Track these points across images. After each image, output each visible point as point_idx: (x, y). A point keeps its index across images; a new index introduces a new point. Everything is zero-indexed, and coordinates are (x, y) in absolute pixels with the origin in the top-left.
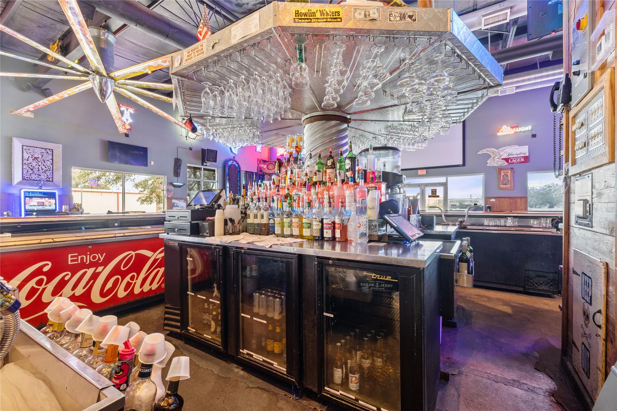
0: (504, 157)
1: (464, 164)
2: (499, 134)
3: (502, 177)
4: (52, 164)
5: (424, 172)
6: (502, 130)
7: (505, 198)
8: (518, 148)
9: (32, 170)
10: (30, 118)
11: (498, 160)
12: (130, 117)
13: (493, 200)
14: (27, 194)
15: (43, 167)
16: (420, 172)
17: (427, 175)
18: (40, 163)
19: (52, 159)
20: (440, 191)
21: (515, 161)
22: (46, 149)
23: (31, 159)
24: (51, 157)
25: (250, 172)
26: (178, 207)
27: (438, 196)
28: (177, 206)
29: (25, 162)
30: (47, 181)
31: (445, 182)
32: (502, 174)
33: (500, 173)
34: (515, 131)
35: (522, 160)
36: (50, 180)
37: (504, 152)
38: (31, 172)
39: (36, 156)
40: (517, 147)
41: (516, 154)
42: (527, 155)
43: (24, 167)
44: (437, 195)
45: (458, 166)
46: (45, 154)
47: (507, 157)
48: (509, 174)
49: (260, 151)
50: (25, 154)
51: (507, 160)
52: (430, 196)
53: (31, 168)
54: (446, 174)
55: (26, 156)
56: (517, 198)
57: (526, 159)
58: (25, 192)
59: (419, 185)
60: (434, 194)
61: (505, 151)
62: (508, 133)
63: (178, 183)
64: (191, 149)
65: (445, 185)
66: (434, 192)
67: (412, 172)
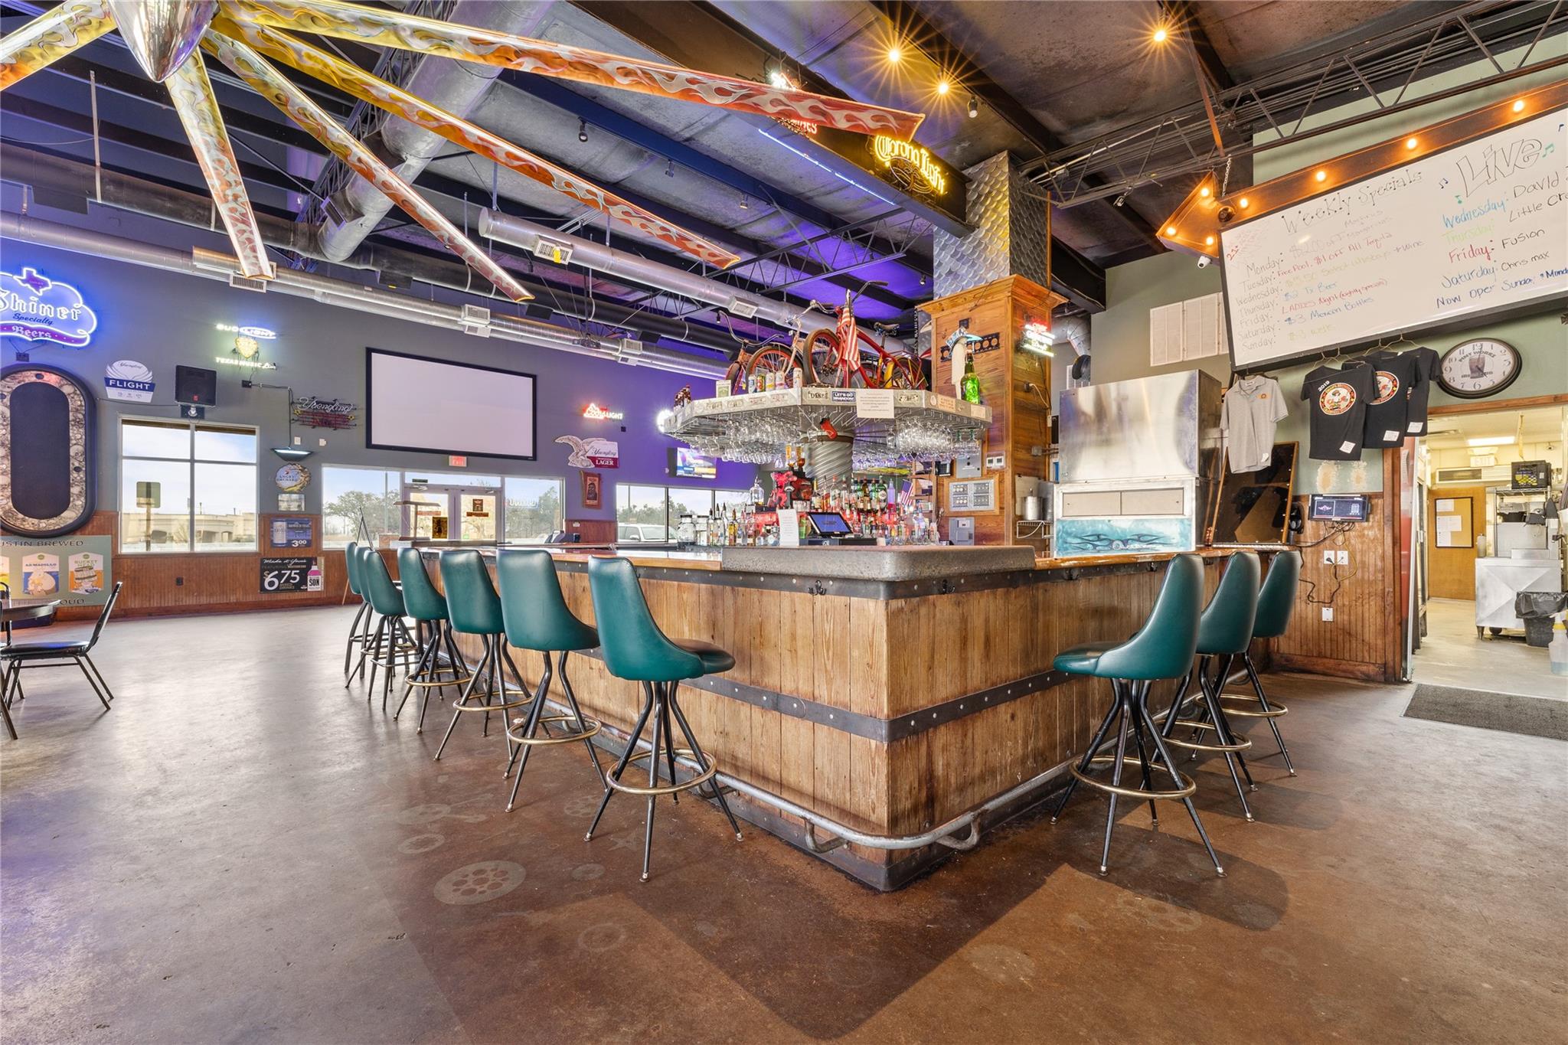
0: (590, 454)
1: (535, 457)
2: (585, 415)
3: (588, 486)
5: (462, 462)
6: (589, 409)
7: (591, 521)
8: (606, 444)
11: (582, 457)
13: (576, 525)
16: (453, 461)
17: (468, 469)
20: (489, 503)
21: (602, 463)
27: (486, 515)
31: (499, 486)
32: (588, 482)
34: (605, 415)
35: (612, 463)
37: (590, 446)
40: (605, 441)
41: (604, 453)
42: (617, 456)
44: (485, 511)
45: (526, 458)
47: (593, 455)
48: (595, 482)
51: (593, 459)
52: (469, 514)
54: (503, 472)
56: (604, 522)
57: (617, 462)
59: (445, 489)
60: (478, 510)
61: (591, 444)
62: (597, 417)
65: (499, 493)
66: (478, 506)
67: (436, 457)
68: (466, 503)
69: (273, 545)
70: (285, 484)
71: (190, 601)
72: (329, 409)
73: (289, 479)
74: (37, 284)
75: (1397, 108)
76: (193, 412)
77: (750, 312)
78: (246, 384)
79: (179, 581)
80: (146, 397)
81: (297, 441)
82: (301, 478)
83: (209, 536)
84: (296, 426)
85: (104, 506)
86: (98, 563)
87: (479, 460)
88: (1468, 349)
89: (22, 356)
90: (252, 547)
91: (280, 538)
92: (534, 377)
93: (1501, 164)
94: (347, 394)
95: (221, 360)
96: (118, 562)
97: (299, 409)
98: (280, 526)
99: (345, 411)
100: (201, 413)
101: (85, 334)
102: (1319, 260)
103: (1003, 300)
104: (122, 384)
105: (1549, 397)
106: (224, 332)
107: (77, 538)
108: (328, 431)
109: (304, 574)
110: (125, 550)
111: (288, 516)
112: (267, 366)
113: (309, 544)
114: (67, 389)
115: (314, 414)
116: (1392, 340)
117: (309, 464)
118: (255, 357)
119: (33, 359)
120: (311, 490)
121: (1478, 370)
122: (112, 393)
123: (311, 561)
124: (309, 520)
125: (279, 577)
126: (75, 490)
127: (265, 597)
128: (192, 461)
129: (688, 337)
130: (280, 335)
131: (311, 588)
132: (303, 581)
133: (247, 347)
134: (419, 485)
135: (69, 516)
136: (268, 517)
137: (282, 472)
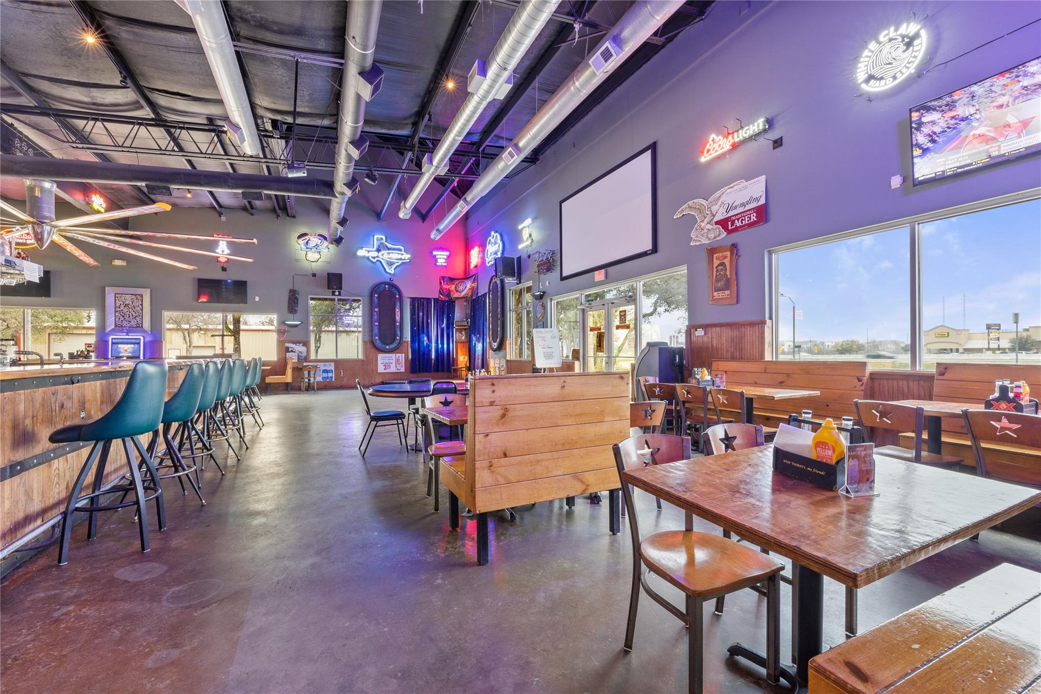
0: (718, 217)
1: (655, 249)
2: (703, 159)
3: (715, 270)
4: (142, 310)
5: (602, 275)
6: (708, 147)
7: (722, 325)
8: (745, 188)
9: (123, 317)
10: (122, 266)
11: (709, 227)
12: (226, 248)
13: (700, 332)
14: (114, 341)
15: (134, 313)
16: (597, 276)
18: (131, 310)
19: (142, 305)
21: (738, 224)
22: (135, 295)
23: (122, 306)
24: (140, 303)
25: (423, 298)
26: (294, 352)
27: (628, 327)
28: (292, 351)
29: (117, 309)
30: (137, 327)
32: (716, 263)
33: (711, 261)
34: (732, 141)
35: (754, 218)
36: (139, 327)
37: (719, 204)
38: (123, 319)
39: (127, 303)
40: (744, 183)
41: (743, 205)
42: (763, 201)
43: (117, 314)
44: (627, 323)
45: (647, 254)
46: (135, 300)
47: (725, 216)
48: (727, 262)
49: (445, 264)
50: (117, 302)
51: (723, 223)
52: (618, 327)
53: (123, 315)
55: (118, 303)
56: (743, 325)
57: (762, 213)
58: (112, 339)
60: (623, 323)
61: (721, 200)
62: (721, 151)
63: (294, 321)
64: (314, 275)
66: (623, 318)
67: (589, 276)
70: (538, 316)
73: (539, 312)
74: (493, 237)
78: (529, 256)
81: (540, 286)
82: (542, 310)
84: (540, 275)
85: (505, 337)
86: (505, 364)
92: (654, 146)
96: (507, 362)
97: (537, 264)
99: (549, 257)
100: (520, 279)
106: (521, 230)
108: (549, 274)
114: (498, 282)
115: (542, 264)
117: (544, 300)
118: (529, 239)
120: (546, 318)
126: (499, 329)
133: (527, 233)
135: (498, 341)
137: (538, 308)
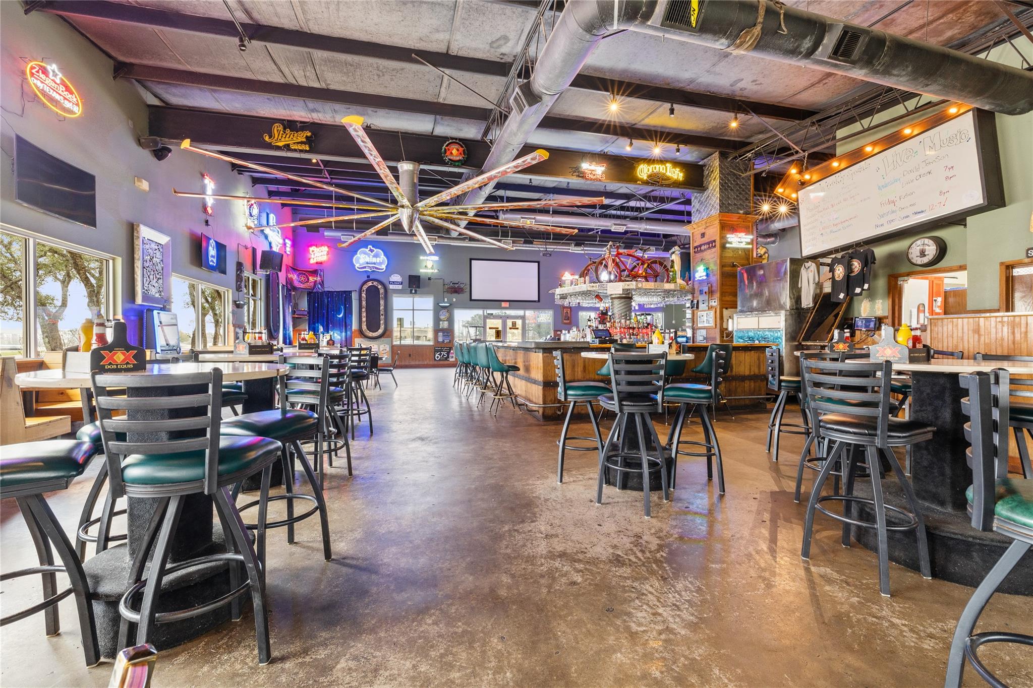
1: (539, 301)
4: (163, 269)
5: (507, 304)
9: (149, 277)
15: (157, 273)
16: (503, 304)
17: (509, 308)
19: (163, 261)
20: (519, 323)
22: (158, 244)
24: (161, 257)
27: (518, 329)
29: (144, 264)
31: (523, 315)
38: (149, 281)
43: (144, 272)
44: (517, 327)
45: (535, 301)
46: (157, 251)
52: (510, 328)
53: (149, 274)
54: (525, 308)
59: (501, 317)
60: (514, 326)
64: (246, 248)
65: (523, 318)
66: (514, 324)
67: (496, 303)
68: (509, 323)
69: (438, 342)
70: (442, 317)
71: (413, 363)
72: (456, 286)
73: (444, 315)
74: (371, 251)
75: (869, 129)
76: (413, 291)
77: (622, 229)
78: (429, 279)
79: (410, 355)
80: (400, 287)
81: (446, 300)
82: (447, 315)
83: (418, 338)
84: (445, 293)
85: (389, 328)
86: (388, 348)
87: (515, 303)
88: (919, 242)
89: (368, 277)
90: (431, 343)
91: (440, 339)
92: (538, 262)
93: (899, 161)
94: (463, 279)
95: (422, 271)
96: (393, 347)
97: (446, 287)
98: (440, 334)
99: (462, 286)
100: (416, 291)
101: (384, 267)
102: (832, 206)
103: (717, 224)
104: (394, 283)
105: (957, 266)
106: (423, 260)
107: (382, 339)
108: (456, 295)
109: (448, 353)
110: (395, 343)
111: (443, 330)
112: (436, 271)
113: (450, 342)
114: (380, 287)
115: (452, 288)
116: (858, 244)
117: (449, 309)
118: (432, 268)
119: (371, 277)
120: (451, 320)
121: (923, 254)
122: (391, 287)
123: (451, 349)
124: (449, 332)
125: (440, 355)
126: (382, 322)
127: (436, 363)
128: (413, 310)
129: (599, 241)
130: (440, 258)
131: (451, 360)
132: (448, 357)
133: (430, 264)
134: (491, 316)
135: (380, 331)
136: (437, 331)
137: (441, 313)
